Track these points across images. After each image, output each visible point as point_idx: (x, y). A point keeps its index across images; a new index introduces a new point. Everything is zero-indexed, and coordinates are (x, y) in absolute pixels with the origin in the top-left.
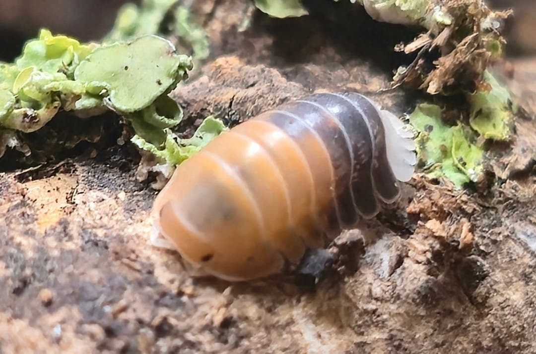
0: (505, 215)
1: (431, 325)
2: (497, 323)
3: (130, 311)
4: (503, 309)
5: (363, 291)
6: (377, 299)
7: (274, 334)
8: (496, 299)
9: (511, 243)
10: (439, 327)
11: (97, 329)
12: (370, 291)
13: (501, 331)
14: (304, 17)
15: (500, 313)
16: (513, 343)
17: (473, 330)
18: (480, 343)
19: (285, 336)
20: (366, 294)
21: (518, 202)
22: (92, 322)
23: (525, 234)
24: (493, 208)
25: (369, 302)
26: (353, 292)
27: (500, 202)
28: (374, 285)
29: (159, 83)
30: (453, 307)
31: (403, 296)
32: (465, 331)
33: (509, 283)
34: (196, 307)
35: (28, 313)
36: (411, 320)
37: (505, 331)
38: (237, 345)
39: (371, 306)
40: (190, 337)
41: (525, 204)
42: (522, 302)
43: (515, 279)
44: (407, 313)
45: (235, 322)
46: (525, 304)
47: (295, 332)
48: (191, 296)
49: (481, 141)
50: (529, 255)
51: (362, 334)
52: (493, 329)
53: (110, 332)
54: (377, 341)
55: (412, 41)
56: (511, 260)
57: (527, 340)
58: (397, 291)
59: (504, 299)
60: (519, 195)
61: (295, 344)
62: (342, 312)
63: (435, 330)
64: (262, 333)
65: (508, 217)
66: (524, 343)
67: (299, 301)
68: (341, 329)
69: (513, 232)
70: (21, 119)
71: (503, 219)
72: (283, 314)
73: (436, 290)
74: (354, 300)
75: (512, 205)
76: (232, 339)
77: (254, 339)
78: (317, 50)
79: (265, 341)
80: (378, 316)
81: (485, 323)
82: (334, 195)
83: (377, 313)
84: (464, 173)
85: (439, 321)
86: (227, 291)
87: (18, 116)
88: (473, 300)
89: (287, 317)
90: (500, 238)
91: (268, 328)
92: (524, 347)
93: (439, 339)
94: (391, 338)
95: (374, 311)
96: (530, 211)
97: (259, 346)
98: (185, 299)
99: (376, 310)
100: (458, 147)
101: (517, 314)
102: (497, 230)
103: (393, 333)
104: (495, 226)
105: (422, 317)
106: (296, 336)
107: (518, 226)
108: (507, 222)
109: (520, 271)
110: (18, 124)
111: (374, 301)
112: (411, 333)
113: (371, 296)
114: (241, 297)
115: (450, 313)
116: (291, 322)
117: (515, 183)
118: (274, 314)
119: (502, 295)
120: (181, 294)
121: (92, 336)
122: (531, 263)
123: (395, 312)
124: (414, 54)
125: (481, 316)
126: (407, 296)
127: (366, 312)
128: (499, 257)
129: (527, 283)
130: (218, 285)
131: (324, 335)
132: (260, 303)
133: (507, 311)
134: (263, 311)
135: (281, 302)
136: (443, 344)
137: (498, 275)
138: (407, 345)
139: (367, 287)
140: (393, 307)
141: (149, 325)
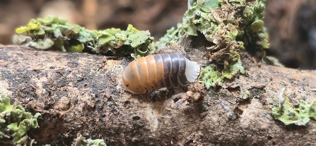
0: (221, 97)
1: (185, 119)
2: (206, 124)
3: (104, 93)
4: (209, 121)
5: (169, 105)
6: (172, 108)
7: (139, 109)
8: (208, 118)
9: (219, 105)
11: (94, 95)
12: (171, 105)
13: (207, 126)
14: (196, 36)
16: (210, 131)
17: (198, 123)
18: (199, 128)
19: (142, 110)
20: (169, 106)
21: (226, 95)
23: (224, 104)
24: (217, 95)
25: (169, 108)
26: (166, 104)
27: (220, 94)
28: (172, 104)
29: (141, 42)
30: (193, 116)
31: (180, 109)
32: (195, 123)
33: (214, 115)
34: (122, 96)
35: (79, 86)
36: (179, 116)
37: (208, 126)
40: (116, 103)
41: (228, 96)
42: (216, 121)
43: (216, 114)
44: (179, 114)
45: (130, 103)
47: (146, 110)
48: (122, 94)
49: (222, 77)
50: (223, 109)
51: (164, 115)
52: (204, 125)
53: (96, 96)
54: (168, 118)
55: (211, 47)
56: (217, 109)
57: (215, 131)
58: (178, 108)
59: (210, 118)
60: (227, 93)
61: (144, 112)
62: (162, 109)
63: (186, 120)
64: (136, 107)
66: (214, 131)
67: (150, 102)
68: (160, 113)
69: (221, 102)
72: (144, 105)
73: (189, 110)
74: (165, 106)
75: (224, 96)
76: (127, 107)
77: (133, 108)
78: (200, 46)
79: (136, 110)
80: (170, 112)
81: (202, 123)
82: (163, 78)
83: (170, 111)
84: (211, 84)
85: (188, 118)
86: (130, 95)
87: (112, 43)
88: (200, 116)
89: (145, 105)
90: (216, 103)
91: (138, 107)
92: (213, 133)
94: (172, 119)
95: (169, 111)
96: (229, 98)
97: (134, 110)
98: (120, 94)
99: (170, 110)
100: (214, 77)
101: (213, 123)
103: (173, 117)
104: (216, 99)
105: (183, 116)
107: (223, 101)
108: (220, 99)
109: (219, 113)
111: (170, 108)
112: (178, 119)
114: (134, 97)
115: (192, 117)
116: (145, 107)
117: (227, 90)
118: (142, 104)
119: (210, 117)
120: (119, 92)
121: (92, 96)
122: (223, 112)
123: (176, 112)
124: (209, 50)
125: (201, 121)
126: (181, 110)
127: (167, 110)
128: (213, 107)
129: (220, 116)
130: (129, 93)
131: (154, 113)
133: (210, 122)
134: (139, 102)
135: (145, 102)
136: (187, 124)
137: (211, 112)
138: (176, 122)
139: (170, 104)
140: (176, 111)
141: (107, 98)
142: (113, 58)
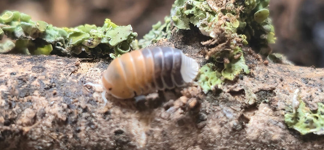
1: (179, 131)
2: (205, 137)
3: (79, 102)
5: (158, 114)
6: (162, 118)
7: (122, 120)
8: (207, 129)
9: (220, 113)
10: (182, 132)
11: (65, 105)
14: (189, 30)
15: (207, 133)
16: (210, 145)
17: (195, 136)
18: (197, 141)
19: (126, 122)
21: (228, 100)
22: (65, 103)
23: (226, 111)
24: (217, 100)
26: (155, 114)
27: (221, 99)
28: (163, 113)
29: (121, 39)
30: (189, 127)
32: (192, 136)
33: (214, 125)
35: (47, 95)
36: (172, 128)
37: (207, 140)
38: (108, 120)
39: (159, 120)
40: (94, 114)
41: (230, 102)
42: (217, 132)
43: (217, 124)
44: (171, 125)
45: (110, 113)
46: (219, 133)
47: (130, 121)
49: (223, 79)
50: (225, 118)
51: (153, 127)
52: (203, 138)
53: (69, 107)
54: (157, 131)
55: (206, 41)
56: (217, 118)
57: (216, 145)
58: (170, 117)
60: (229, 98)
61: (129, 125)
62: (150, 119)
63: (180, 133)
64: (118, 119)
65: (223, 104)
66: (214, 145)
67: (135, 112)
68: (147, 124)
69: (222, 109)
70: (87, 43)
71: (220, 104)
72: (128, 115)
73: (184, 120)
74: (154, 116)
75: (226, 101)
76: (107, 118)
77: (115, 120)
79: (118, 122)
81: (200, 135)
82: (154, 77)
83: (160, 122)
84: (209, 87)
85: (182, 130)
87: (86, 42)
88: (197, 127)
90: (216, 110)
91: (121, 118)
92: (214, 147)
93: (181, 136)
94: (163, 132)
96: (232, 104)
97: (116, 122)
98: (98, 103)
100: (212, 78)
101: (214, 135)
102: (216, 107)
103: (165, 130)
105: (177, 127)
106: (130, 123)
107: (225, 108)
108: (221, 106)
109: (220, 122)
110: (86, 44)
112: (170, 131)
113: (160, 117)
114: (116, 106)
115: (187, 129)
116: (129, 118)
117: (229, 94)
118: (125, 114)
119: (210, 128)
120: (97, 101)
121: (63, 107)
122: (225, 121)
125: (199, 133)
126: (173, 120)
127: (156, 121)
128: (213, 115)
129: (221, 127)
131: (141, 125)
132: (121, 109)
133: (210, 133)
134: (121, 112)
136: (182, 138)
137: (210, 122)
138: (168, 135)
139: (160, 114)
140: (167, 122)
141: (82, 108)
142: (88, 60)
